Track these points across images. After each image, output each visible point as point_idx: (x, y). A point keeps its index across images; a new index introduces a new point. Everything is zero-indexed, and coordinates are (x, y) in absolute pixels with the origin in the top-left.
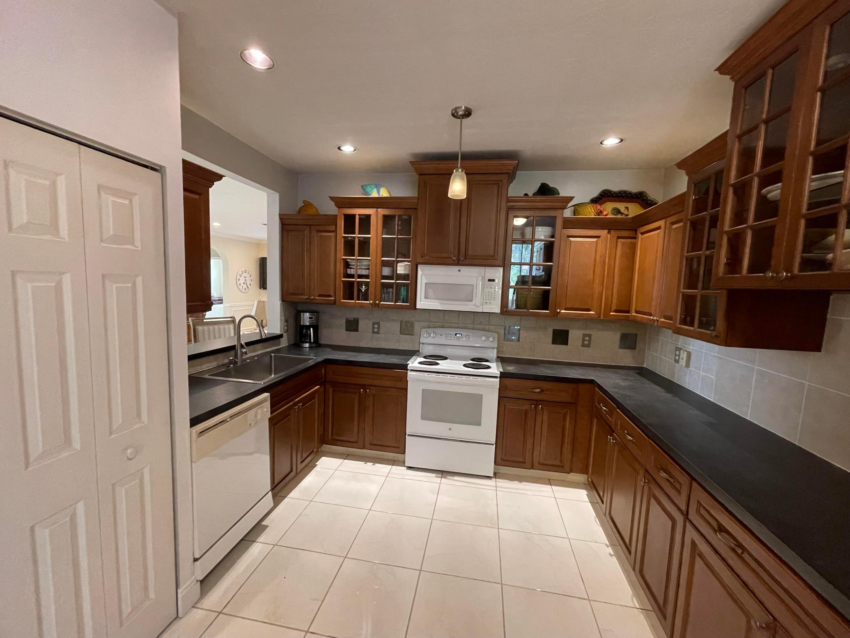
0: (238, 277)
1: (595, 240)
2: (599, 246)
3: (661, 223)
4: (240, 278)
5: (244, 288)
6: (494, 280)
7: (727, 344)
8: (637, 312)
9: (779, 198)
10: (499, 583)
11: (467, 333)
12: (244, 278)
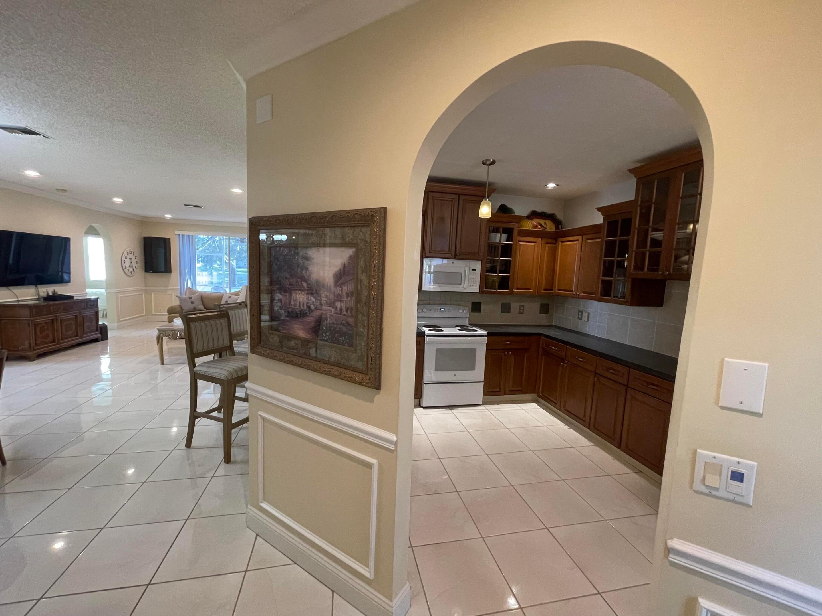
0: (124, 259)
1: (533, 244)
2: (536, 249)
3: (579, 238)
4: (125, 260)
5: (130, 271)
6: (475, 270)
7: (631, 305)
8: (559, 290)
12: (129, 260)
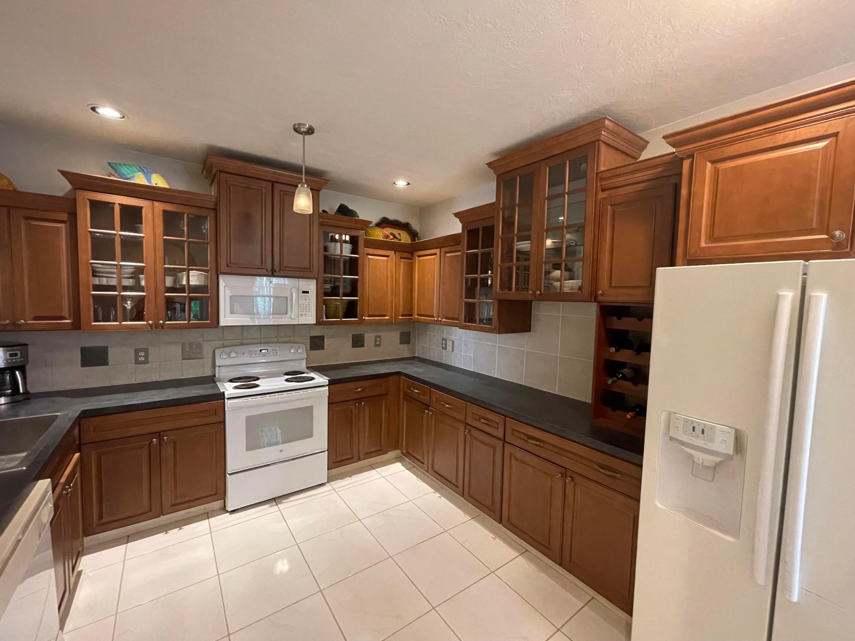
1: (386, 258)
2: (389, 264)
3: (437, 251)
6: (307, 292)
7: (499, 332)
8: (419, 315)
9: (529, 249)
10: (389, 558)
11: (272, 348)
